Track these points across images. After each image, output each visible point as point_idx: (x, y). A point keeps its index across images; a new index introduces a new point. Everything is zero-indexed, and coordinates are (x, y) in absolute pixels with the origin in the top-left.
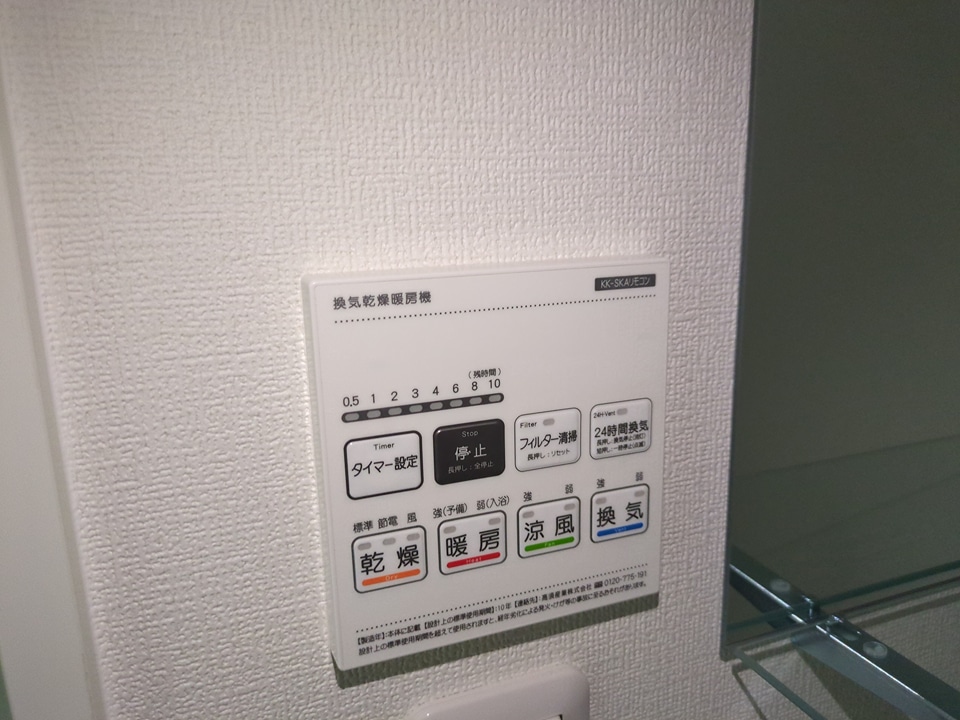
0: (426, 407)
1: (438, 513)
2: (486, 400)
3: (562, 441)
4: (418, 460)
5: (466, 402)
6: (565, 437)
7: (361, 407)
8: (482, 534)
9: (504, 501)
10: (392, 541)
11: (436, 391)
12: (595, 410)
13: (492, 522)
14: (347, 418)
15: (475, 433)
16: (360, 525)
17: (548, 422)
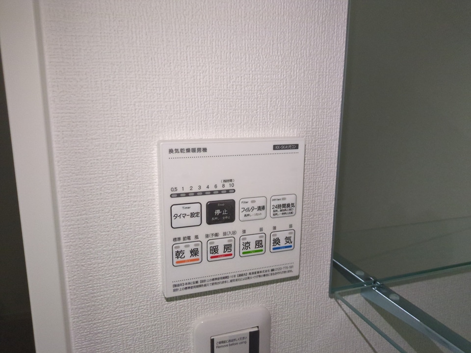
0: (204, 193)
1: (207, 236)
2: (228, 191)
3: (258, 210)
4: (200, 214)
5: (220, 192)
6: (259, 208)
7: (178, 192)
8: (225, 245)
9: (234, 233)
10: (188, 246)
11: (208, 187)
12: (273, 198)
13: (229, 241)
14: (172, 196)
15: (223, 205)
16: (176, 239)
17: (253, 202)
